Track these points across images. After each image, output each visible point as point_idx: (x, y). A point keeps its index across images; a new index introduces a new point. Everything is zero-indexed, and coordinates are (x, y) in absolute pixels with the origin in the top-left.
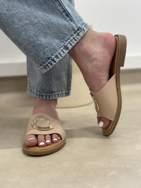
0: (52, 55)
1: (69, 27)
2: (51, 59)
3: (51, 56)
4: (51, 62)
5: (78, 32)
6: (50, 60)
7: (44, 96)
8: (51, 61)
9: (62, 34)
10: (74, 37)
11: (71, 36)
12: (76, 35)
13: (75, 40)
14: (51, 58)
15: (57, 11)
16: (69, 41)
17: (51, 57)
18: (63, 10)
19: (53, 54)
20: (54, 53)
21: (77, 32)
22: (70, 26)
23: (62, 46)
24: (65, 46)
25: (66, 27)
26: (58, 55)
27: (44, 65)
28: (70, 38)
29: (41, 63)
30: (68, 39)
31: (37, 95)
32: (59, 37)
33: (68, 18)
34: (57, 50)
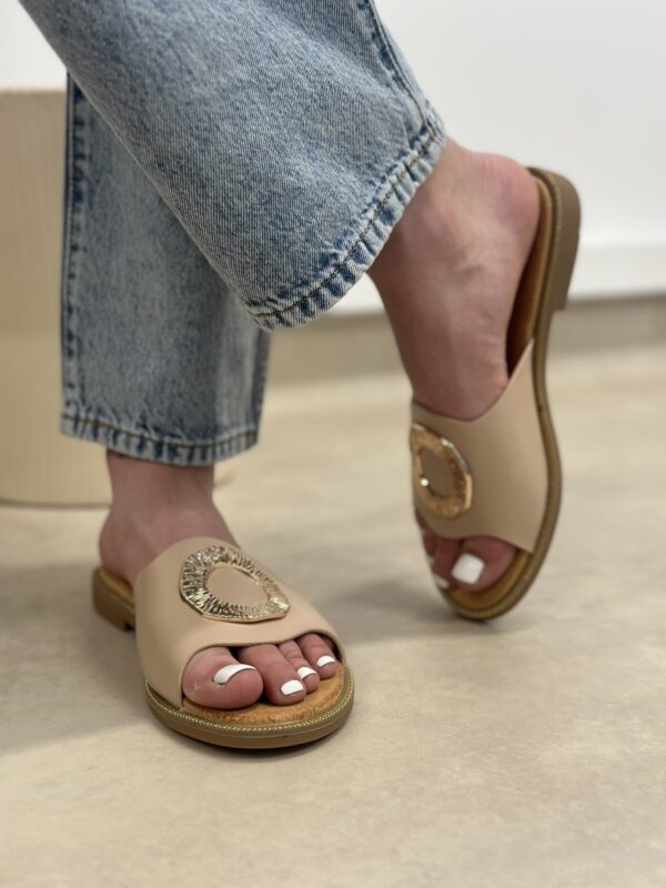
0: (338, 244)
1: (396, 115)
2: (334, 265)
3: (333, 250)
4: (334, 281)
5: (424, 138)
6: (332, 270)
7: (180, 450)
8: (333, 276)
9: (369, 143)
10: (408, 160)
11: (398, 158)
12: (415, 153)
13: (414, 177)
14: (333, 261)
16: (393, 178)
17: (335, 256)
18: (374, 30)
19: (340, 241)
20: (345, 233)
21: (418, 139)
22: (400, 108)
23: (369, 205)
24: (380, 204)
25: (385, 111)
26: (360, 248)
27: (299, 294)
28: (396, 166)
29: (288, 285)
30: (390, 170)
31: (141, 447)
32: (357, 158)
33: (388, 69)
34: (355, 222)
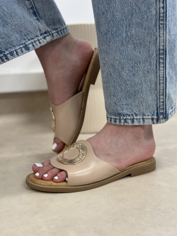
0: (7, 50)
1: (35, 26)
3: (4, 51)
4: (3, 58)
5: (45, 35)
8: (2, 56)
9: (25, 29)
10: (39, 38)
11: (36, 37)
12: (41, 37)
13: (40, 43)
14: (3, 53)
15: (24, 6)
16: (33, 41)
17: (4, 52)
18: (32, 6)
19: (8, 49)
20: (10, 48)
22: (37, 24)
23: (22, 44)
24: (26, 45)
25: (32, 24)
26: (14, 52)
28: (34, 38)
30: (32, 39)
33: (35, 17)
34: (15, 46)
